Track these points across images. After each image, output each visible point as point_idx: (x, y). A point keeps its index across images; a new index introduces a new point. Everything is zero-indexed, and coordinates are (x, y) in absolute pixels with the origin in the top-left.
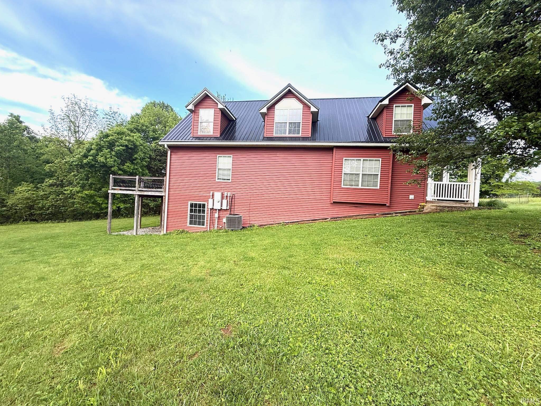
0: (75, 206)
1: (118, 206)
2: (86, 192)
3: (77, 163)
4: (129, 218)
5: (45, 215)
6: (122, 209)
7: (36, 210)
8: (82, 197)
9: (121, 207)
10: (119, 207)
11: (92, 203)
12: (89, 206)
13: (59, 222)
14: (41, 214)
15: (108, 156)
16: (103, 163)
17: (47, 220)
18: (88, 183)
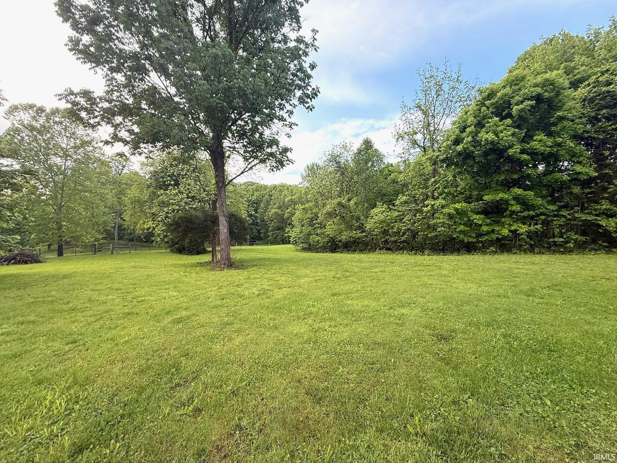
0: (439, 229)
1: (513, 228)
2: (457, 206)
3: (444, 156)
4: (537, 253)
5: (399, 243)
6: (522, 234)
7: (390, 236)
8: (449, 214)
9: (521, 231)
10: (514, 232)
11: (464, 224)
12: (459, 229)
13: (415, 254)
14: (396, 242)
15: (500, 128)
16: (492, 142)
17: (402, 249)
18: (457, 190)
